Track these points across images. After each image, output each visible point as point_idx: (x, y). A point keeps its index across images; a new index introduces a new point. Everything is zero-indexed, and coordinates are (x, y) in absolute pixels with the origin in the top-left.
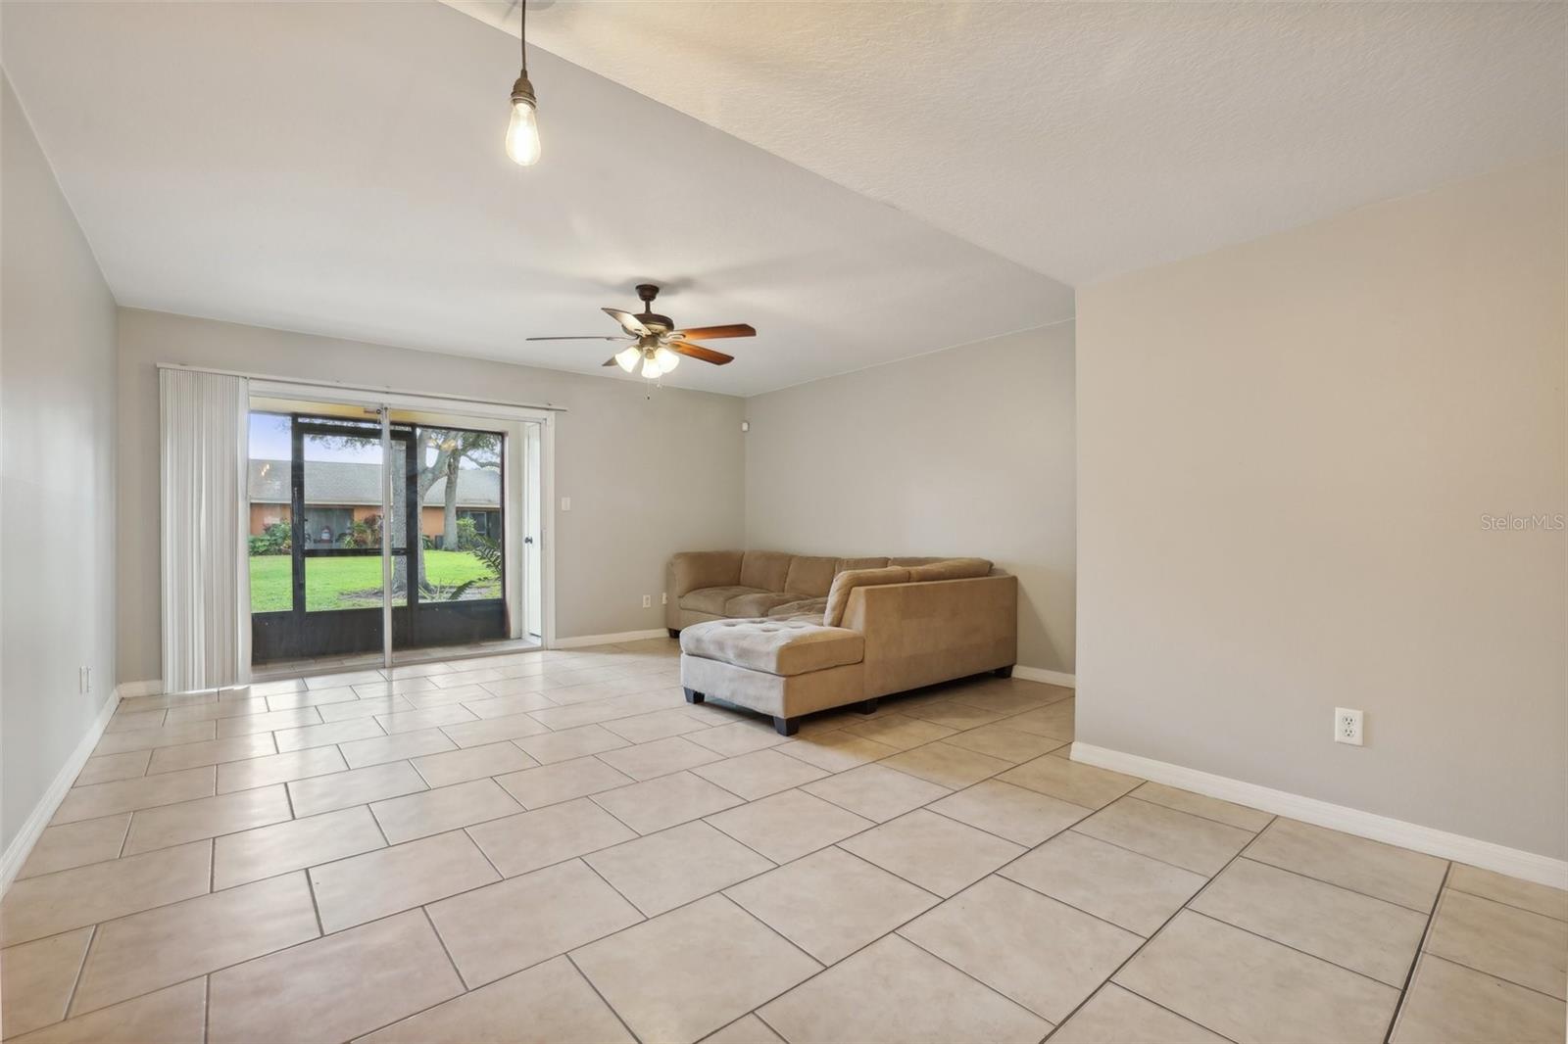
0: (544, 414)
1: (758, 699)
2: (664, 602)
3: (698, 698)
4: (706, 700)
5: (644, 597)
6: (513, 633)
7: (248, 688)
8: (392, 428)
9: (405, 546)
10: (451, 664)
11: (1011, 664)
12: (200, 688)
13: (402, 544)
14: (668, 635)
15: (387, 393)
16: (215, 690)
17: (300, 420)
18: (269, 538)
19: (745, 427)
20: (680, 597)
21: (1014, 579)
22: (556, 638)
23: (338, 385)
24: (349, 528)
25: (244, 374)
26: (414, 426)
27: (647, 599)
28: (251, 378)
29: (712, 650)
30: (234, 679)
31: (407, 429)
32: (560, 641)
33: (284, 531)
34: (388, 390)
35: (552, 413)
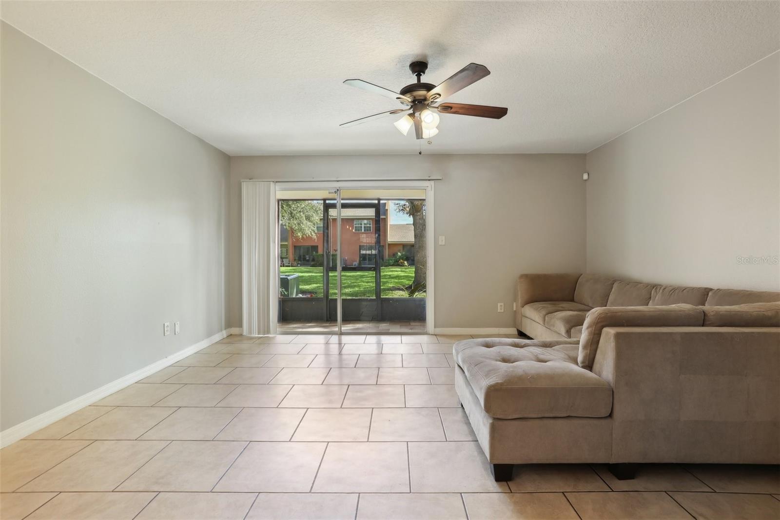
5: (499, 304)
7: (275, 337)
14: (517, 333)
15: (338, 181)
17: (327, 202)
19: (585, 176)
20: (521, 306)
22: (435, 327)
23: (313, 180)
25: (273, 180)
26: (379, 200)
27: (501, 306)
28: (276, 182)
30: (268, 332)
34: (338, 179)
35: (432, 183)
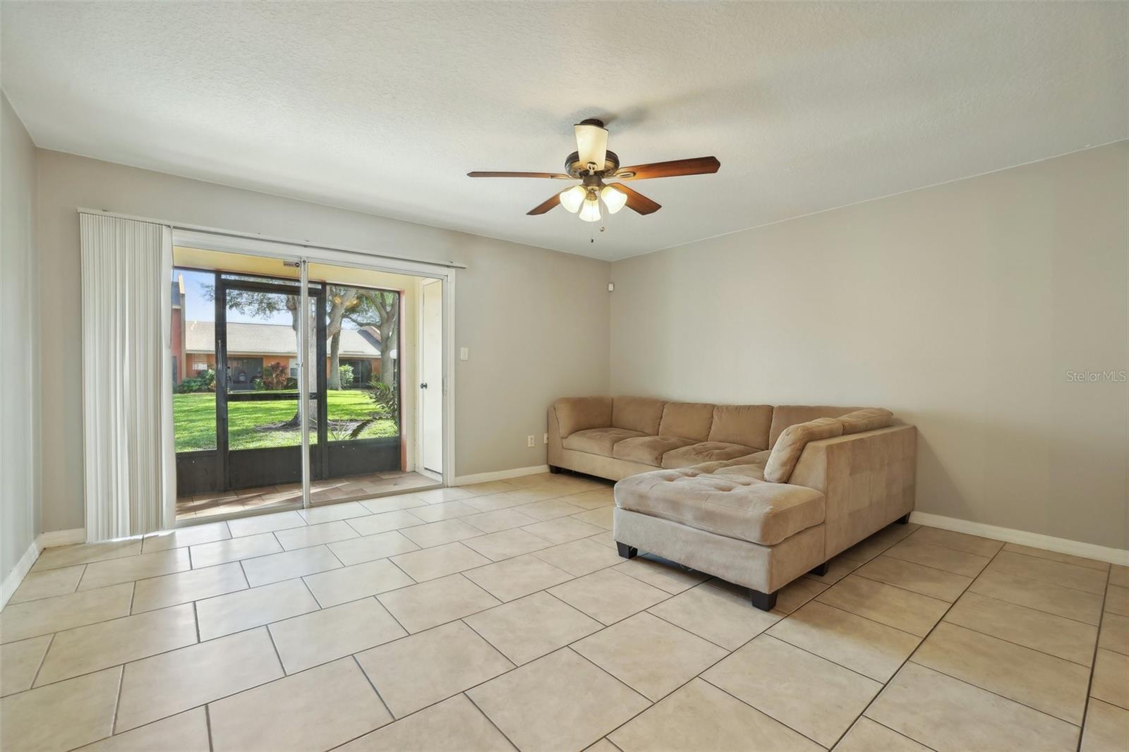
0: (445, 271)
1: (726, 567)
2: (545, 441)
3: (630, 553)
4: (639, 553)
5: (529, 437)
6: (409, 468)
7: (173, 533)
8: (311, 286)
9: (316, 391)
10: (365, 503)
11: (909, 511)
12: (124, 535)
13: (313, 388)
14: (548, 471)
15: (305, 246)
16: (140, 537)
17: (223, 277)
18: (200, 380)
19: (611, 287)
20: (562, 438)
21: (915, 428)
22: (456, 476)
23: (259, 237)
24: (259, 373)
25: (168, 223)
26: (324, 284)
27: (532, 439)
28: (175, 227)
29: (659, 509)
30: (158, 526)
31: (320, 287)
32: (458, 478)
33: (212, 376)
34: (307, 244)
35: (453, 270)
